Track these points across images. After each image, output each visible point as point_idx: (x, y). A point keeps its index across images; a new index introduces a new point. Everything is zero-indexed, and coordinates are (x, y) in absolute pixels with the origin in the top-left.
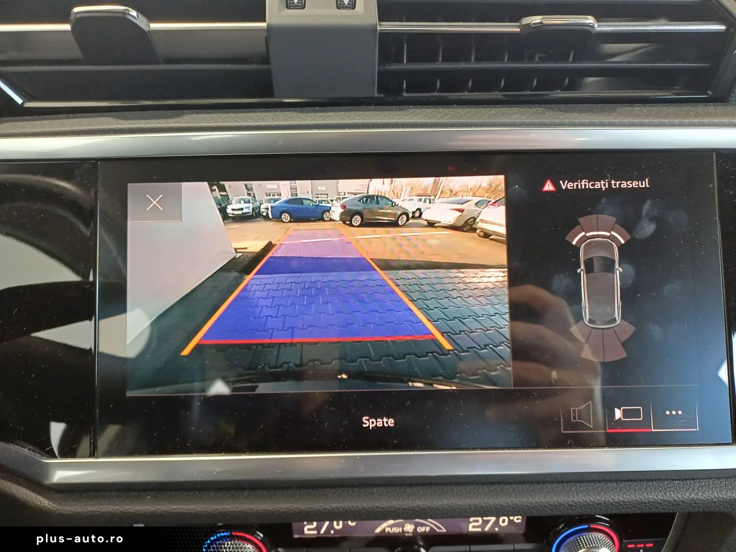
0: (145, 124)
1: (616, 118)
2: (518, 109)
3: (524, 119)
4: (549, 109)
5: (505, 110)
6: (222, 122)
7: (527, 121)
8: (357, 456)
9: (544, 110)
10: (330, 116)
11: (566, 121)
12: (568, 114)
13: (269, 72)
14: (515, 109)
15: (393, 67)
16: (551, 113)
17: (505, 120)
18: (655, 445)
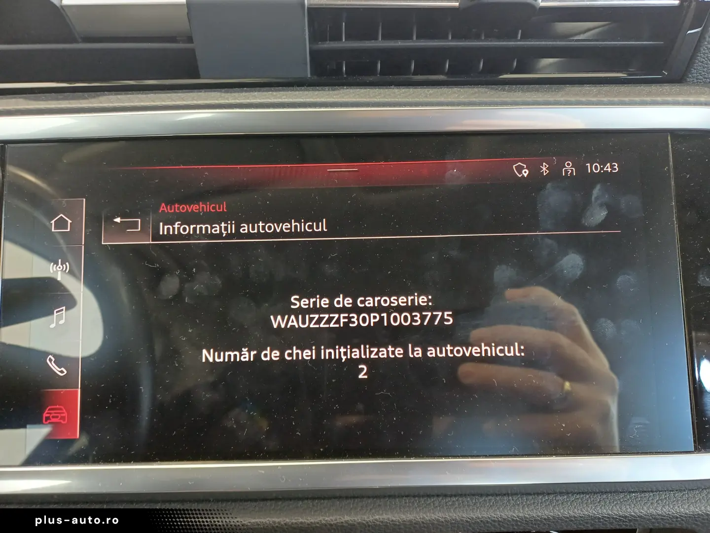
0: (55, 105)
1: (562, 96)
2: (459, 89)
3: (462, 99)
4: (492, 89)
5: (445, 90)
6: (137, 102)
7: (466, 100)
8: (278, 466)
9: (486, 90)
10: (255, 96)
11: (508, 100)
12: (511, 94)
13: (193, 51)
14: (455, 89)
15: (325, 46)
16: (493, 92)
17: (442, 99)
18: (608, 454)
